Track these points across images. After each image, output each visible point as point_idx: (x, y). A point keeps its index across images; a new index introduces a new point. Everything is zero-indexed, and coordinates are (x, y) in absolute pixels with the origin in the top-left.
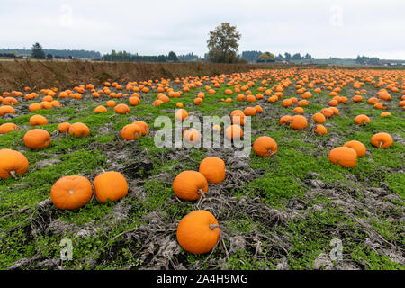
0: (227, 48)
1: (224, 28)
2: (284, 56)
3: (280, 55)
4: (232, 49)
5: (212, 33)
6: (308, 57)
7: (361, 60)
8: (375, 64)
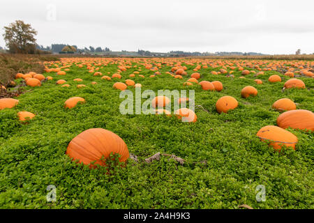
0: (25, 41)
1: (18, 25)
2: (89, 49)
3: (86, 48)
4: (31, 42)
5: (6, 28)
6: (107, 50)
7: (141, 52)
8: (148, 55)
